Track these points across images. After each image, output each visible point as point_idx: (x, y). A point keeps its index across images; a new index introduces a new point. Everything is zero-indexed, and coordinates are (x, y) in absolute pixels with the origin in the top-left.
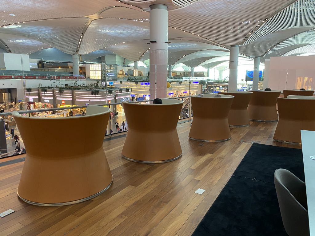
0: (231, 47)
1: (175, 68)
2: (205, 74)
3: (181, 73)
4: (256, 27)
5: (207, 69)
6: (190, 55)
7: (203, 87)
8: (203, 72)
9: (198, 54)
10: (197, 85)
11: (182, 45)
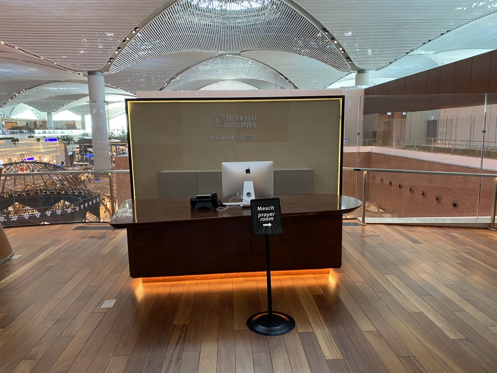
0: (89, 75)
1: (16, 114)
2: (78, 125)
3: (27, 124)
4: (124, 41)
5: (80, 116)
6: (34, 89)
7: (68, 147)
8: (74, 122)
9: (51, 88)
10: (55, 144)
11: (6, 68)
